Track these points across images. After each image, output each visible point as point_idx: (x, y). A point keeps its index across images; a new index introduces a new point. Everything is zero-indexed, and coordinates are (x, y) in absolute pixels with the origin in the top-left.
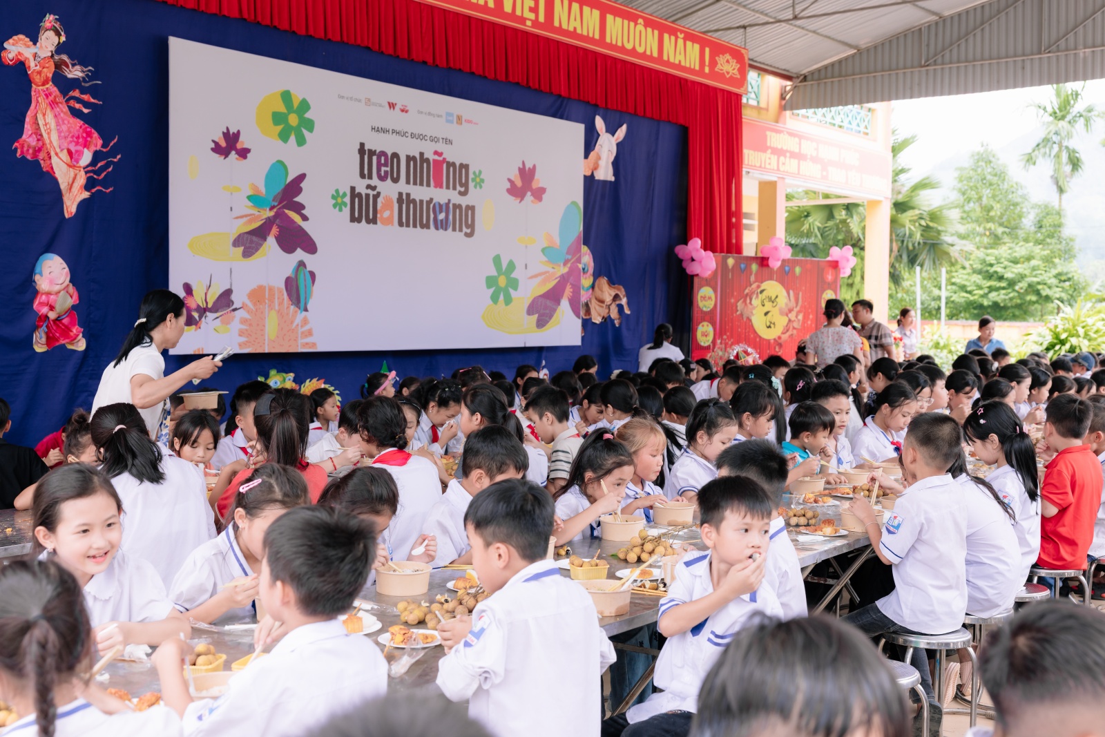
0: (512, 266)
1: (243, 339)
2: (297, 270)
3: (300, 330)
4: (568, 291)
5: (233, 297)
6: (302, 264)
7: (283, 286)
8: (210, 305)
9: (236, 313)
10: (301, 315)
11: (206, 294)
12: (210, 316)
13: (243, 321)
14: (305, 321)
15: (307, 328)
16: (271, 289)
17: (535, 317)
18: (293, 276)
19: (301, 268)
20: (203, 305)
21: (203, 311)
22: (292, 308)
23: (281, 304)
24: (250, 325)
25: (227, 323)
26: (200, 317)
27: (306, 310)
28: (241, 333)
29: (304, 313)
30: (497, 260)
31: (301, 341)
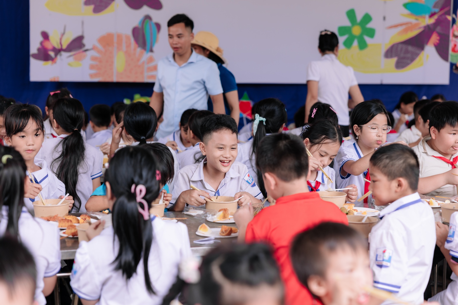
0: (367, 18)
1: (93, 72)
2: (143, 22)
3: (146, 66)
4: (434, 38)
5: (85, 41)
6: (148, 18)
7: (130, 33)
8: (64, 47)
9: (88, 53)
10: (146, 55)
11: (61, 39)
12: (64, 55)
13: (94, 59)
14: (151, 60)
15: (152, 64)
16: (119, 36)
17: (394, 60)
18: (140, 26)
19: (147, 21)
20: (58, 46)
21: (58, 51)
22: (139, 50)
23: (128, 46)
24: (100, 61)
25: (79, 59)
26: (56, 55)
27: (151, 51)
28: (92, 67)
29: (150, 54)
30: (351, 14)
31: (146, 74)
